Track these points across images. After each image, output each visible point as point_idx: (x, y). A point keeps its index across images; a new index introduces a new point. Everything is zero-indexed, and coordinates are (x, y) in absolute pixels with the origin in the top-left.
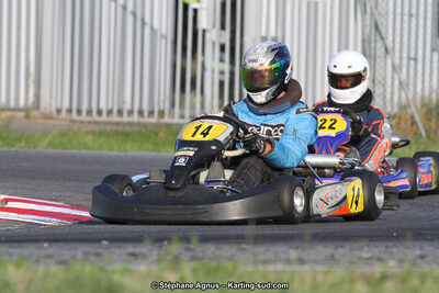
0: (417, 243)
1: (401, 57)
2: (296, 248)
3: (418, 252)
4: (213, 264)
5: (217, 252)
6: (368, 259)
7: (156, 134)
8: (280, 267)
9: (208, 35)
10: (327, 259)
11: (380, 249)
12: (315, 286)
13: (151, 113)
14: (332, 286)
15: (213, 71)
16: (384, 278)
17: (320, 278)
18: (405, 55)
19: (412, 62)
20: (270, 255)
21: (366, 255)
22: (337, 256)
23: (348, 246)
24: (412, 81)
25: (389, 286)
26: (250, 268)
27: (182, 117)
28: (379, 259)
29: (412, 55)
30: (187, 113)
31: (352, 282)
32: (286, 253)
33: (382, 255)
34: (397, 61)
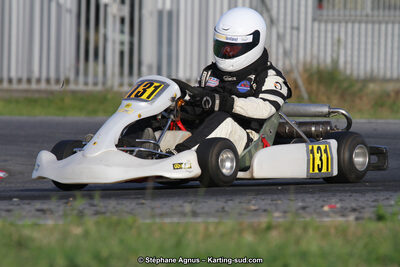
0: (299, 196)
1: (285, 27)
2: (191, 202)
3: (300, 204)
4: (115, 218)
5: (119, 207)
6: (256, 210)
7: (62, 100)
8: (175, 220)
9: (109, 10)
10: (217, 211)
11: (266, 201)
12: (207, 236)
13: (57, 81)
14: (222, 236)
15: (114, 42)
16: (269, 228)
17: (211, 229)
18: (288, 25)
19: (295, 32)
20: (166, 209)
21: (253, 208)
22: (227, 209)
23: (237, 199)
24: (295, 49)
25: (274, 234)
26: (148, 221)
27: (86, 84)
28: (265, 211)
29: (295, 25)
30: (91, 79)
31: (241, 232)
32: (181, 206)
33: (268, 207)
34: (281, 30)
